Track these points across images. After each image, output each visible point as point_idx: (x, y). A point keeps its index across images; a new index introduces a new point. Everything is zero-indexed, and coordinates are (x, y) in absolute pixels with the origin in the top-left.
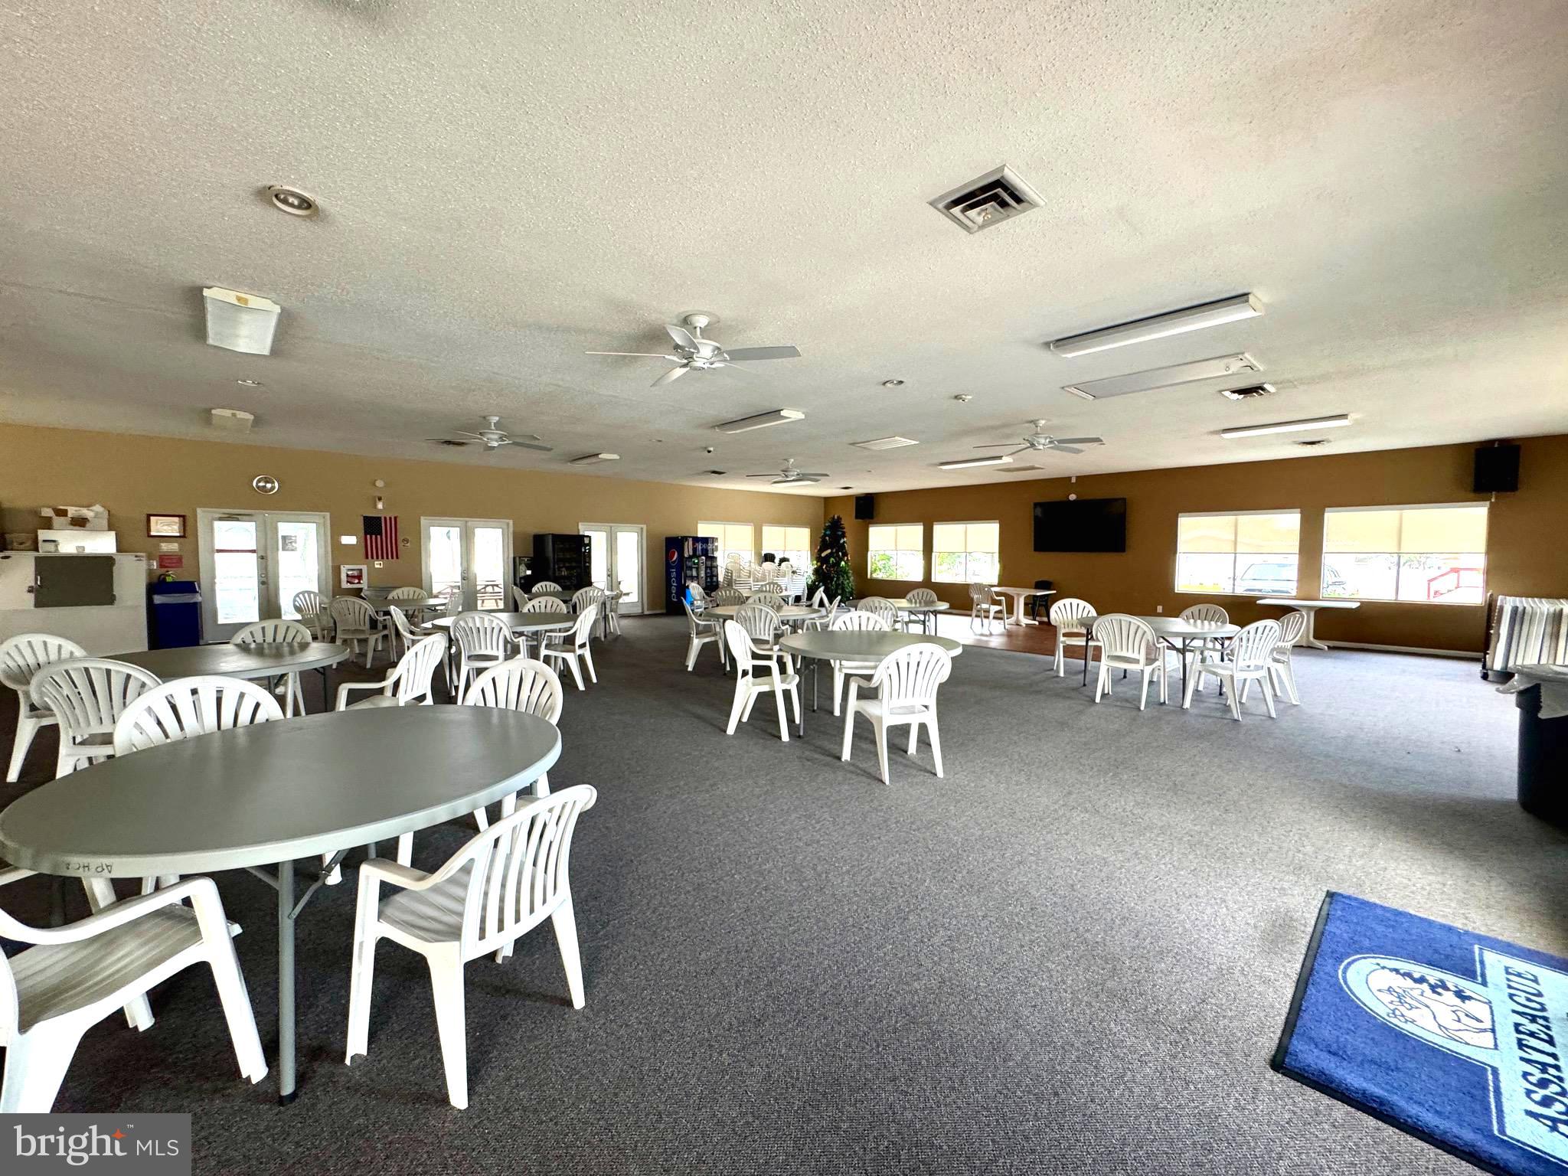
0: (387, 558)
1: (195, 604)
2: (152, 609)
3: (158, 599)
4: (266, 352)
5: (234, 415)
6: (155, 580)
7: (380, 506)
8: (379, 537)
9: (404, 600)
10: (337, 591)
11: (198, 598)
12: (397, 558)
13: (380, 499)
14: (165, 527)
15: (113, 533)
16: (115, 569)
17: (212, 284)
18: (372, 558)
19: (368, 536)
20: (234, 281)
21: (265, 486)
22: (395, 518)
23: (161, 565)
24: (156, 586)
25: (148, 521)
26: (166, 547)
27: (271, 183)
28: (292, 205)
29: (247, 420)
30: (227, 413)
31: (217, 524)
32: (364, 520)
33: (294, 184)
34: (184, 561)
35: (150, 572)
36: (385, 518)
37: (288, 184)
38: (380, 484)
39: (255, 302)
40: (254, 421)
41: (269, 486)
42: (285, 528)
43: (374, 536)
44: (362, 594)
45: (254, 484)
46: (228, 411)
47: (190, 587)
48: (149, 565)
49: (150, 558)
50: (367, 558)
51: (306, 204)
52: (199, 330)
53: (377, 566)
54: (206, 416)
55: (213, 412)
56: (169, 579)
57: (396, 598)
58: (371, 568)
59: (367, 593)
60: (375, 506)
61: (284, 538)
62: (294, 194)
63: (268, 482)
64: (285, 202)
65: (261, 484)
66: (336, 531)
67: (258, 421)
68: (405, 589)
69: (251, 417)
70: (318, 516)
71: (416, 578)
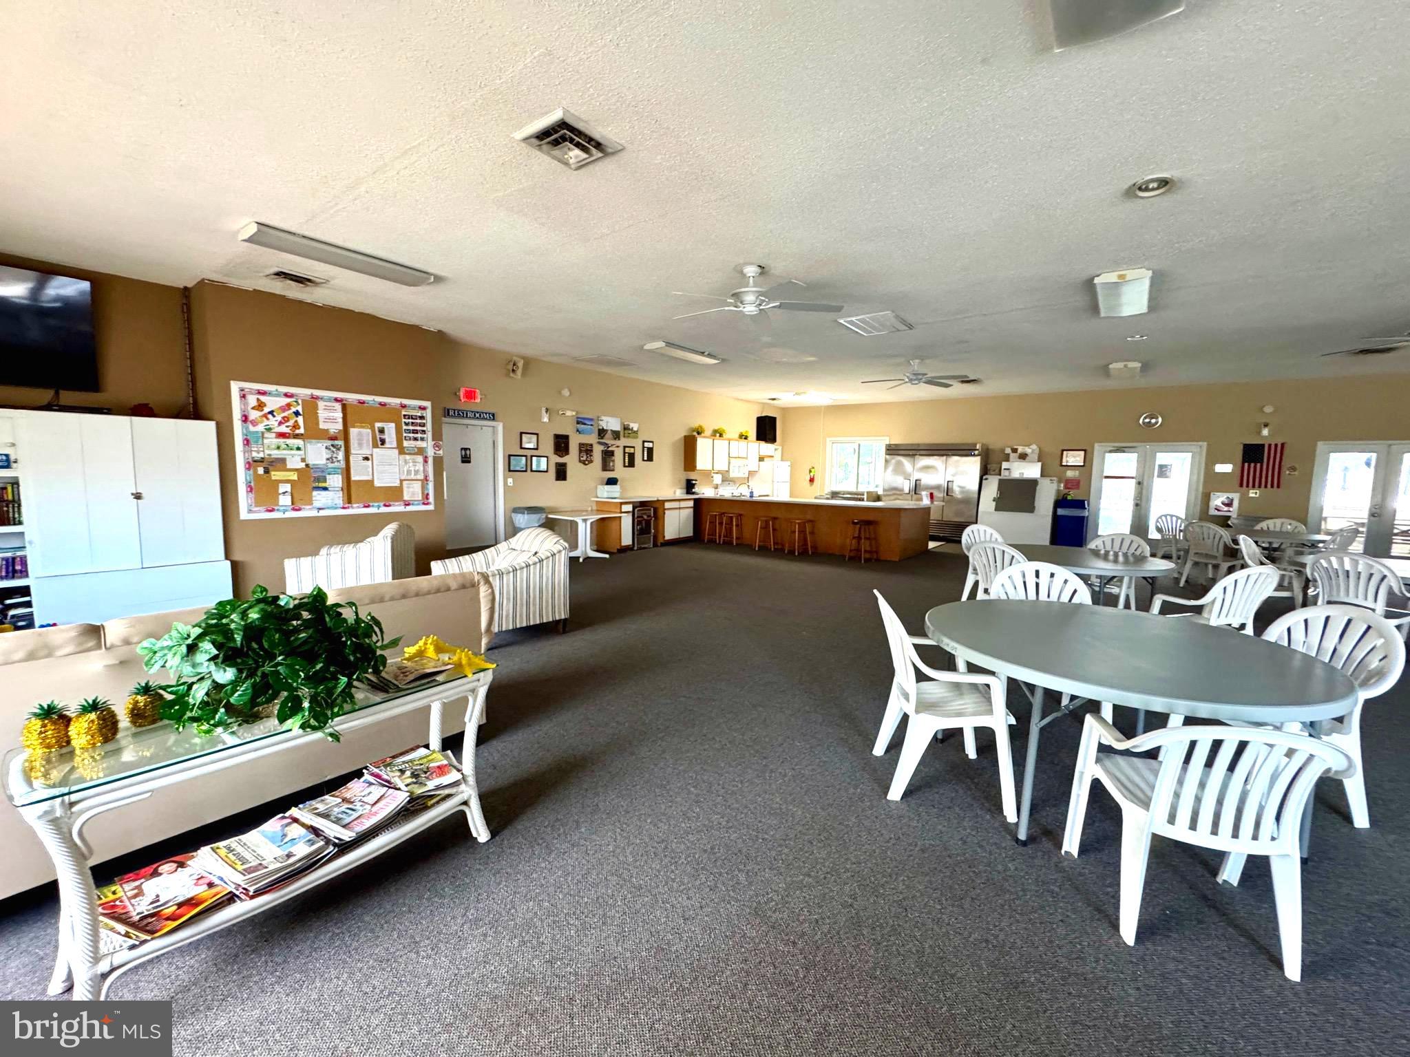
0: (1266, 487)
1: (1083, 517)
2: (1056, 518)
3: (1060, 512)
4: (1144, 309)
5: (1125, 366)
6: (1060, 498)
7: (1265, 432)
8: (1258, 465)
9: (1274, 531)
10: (1205, 516)
11: (1086, 514)
12: (1278, 487)
13: (1266, 425)
14: (1074, 459)
15: (1040, 464)
16: (1038, 488)
17: (1098, 273)
18: (1248, 486)
19: (1246, 465)
20: (1116, 264)
21: (1150, 422)
22: (1283, 445)
23: (1066, 487)
24: (1061, 502)
25: (1062, 454)
26: (1070, 474)
27: (1135, 181)
28: (1153, 189)
29: (1136, 368)
30: (1120, 365)
31: (1107, 455)
32: (1244, 448)
33: (1152, 173)
34: (1081, 483)
35: (1058, 491)
36: (1270, 446)
37: (1147, 175)
38: (1268, 409)
39: (1130, 274)
40: (1141, 367)
41: (1153, 421)
42: (1162, 458)
43: (1252, 465)
44: (1229, 522)
45: (1141, 421)
46: (1119, 364)
47: (1080, 504)
48: (1059, 486)
49: (1060, 482)
50: (1241, 485)
51: (1164, 183)
52: (1095, 309)
53: (1251, 495)
54: (1105, 371)
55: (1111, 366)
56: (1069, 498)
57: (1265, 528)
58: (1244, 499)
59: (1235, 521)
60: (1259, 432)
61: (1161, 467)
62: (1153, 181)
63: (1153, 418)
64: (1147, 189)
65: (1147, 420)
66: (1211, 460)
67: (1145, 367)
68: (1278, 522)
69: (1140, 365)
70: (1195, 446)
71: (1302, 511)
